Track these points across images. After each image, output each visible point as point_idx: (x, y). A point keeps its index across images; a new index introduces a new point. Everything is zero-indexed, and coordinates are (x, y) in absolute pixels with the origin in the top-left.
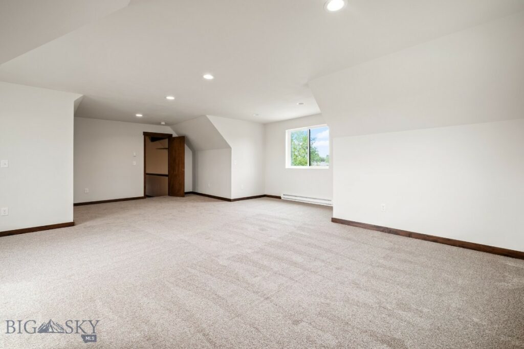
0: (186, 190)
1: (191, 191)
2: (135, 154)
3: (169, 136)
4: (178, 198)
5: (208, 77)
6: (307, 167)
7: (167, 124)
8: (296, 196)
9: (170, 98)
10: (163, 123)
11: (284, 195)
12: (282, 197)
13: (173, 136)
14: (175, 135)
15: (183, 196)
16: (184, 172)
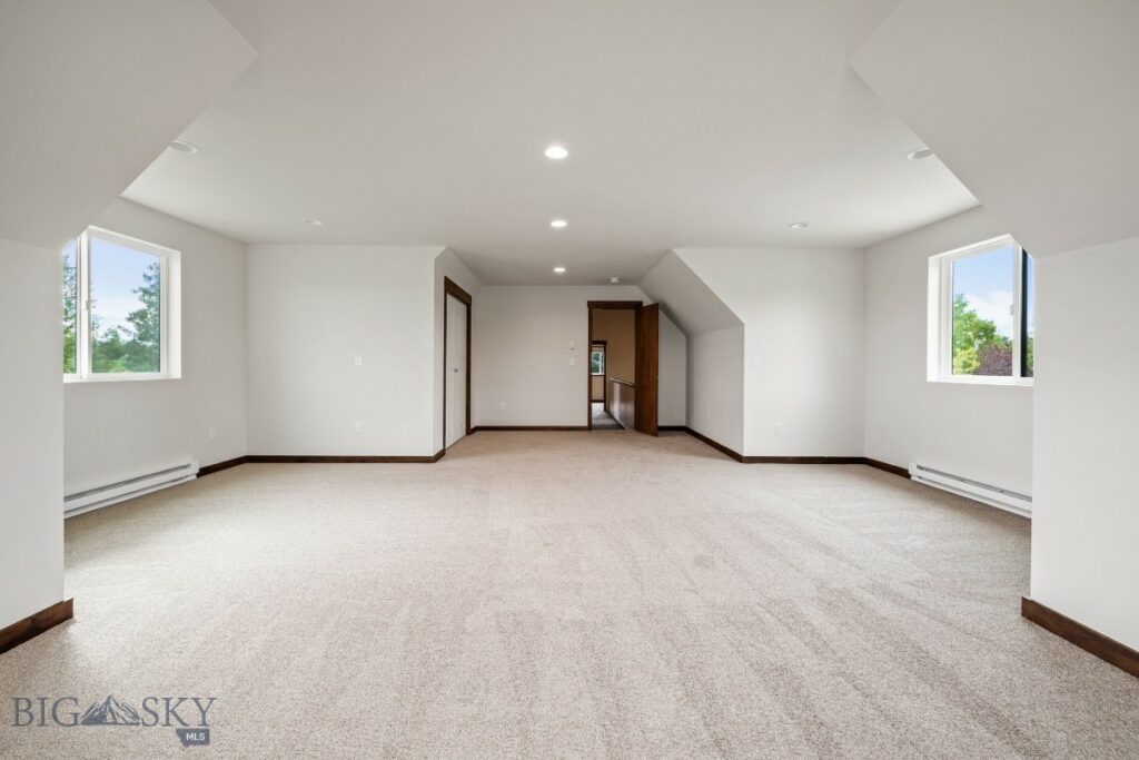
0: (662, 422)
1: (683, 423)
2: (572, 344)
3: (637, 306)
4: (646, 437)
5: (556, 152)
6: (1015, 379)
7: (623, 282)
8: (962, 480)
9: (559, 224)
10: (614, 280)
11: (920, 467)
12: (913, 471)
13: (644, 305)
14: (647, 302)
15: (655, 435)
16: (657, 380)
